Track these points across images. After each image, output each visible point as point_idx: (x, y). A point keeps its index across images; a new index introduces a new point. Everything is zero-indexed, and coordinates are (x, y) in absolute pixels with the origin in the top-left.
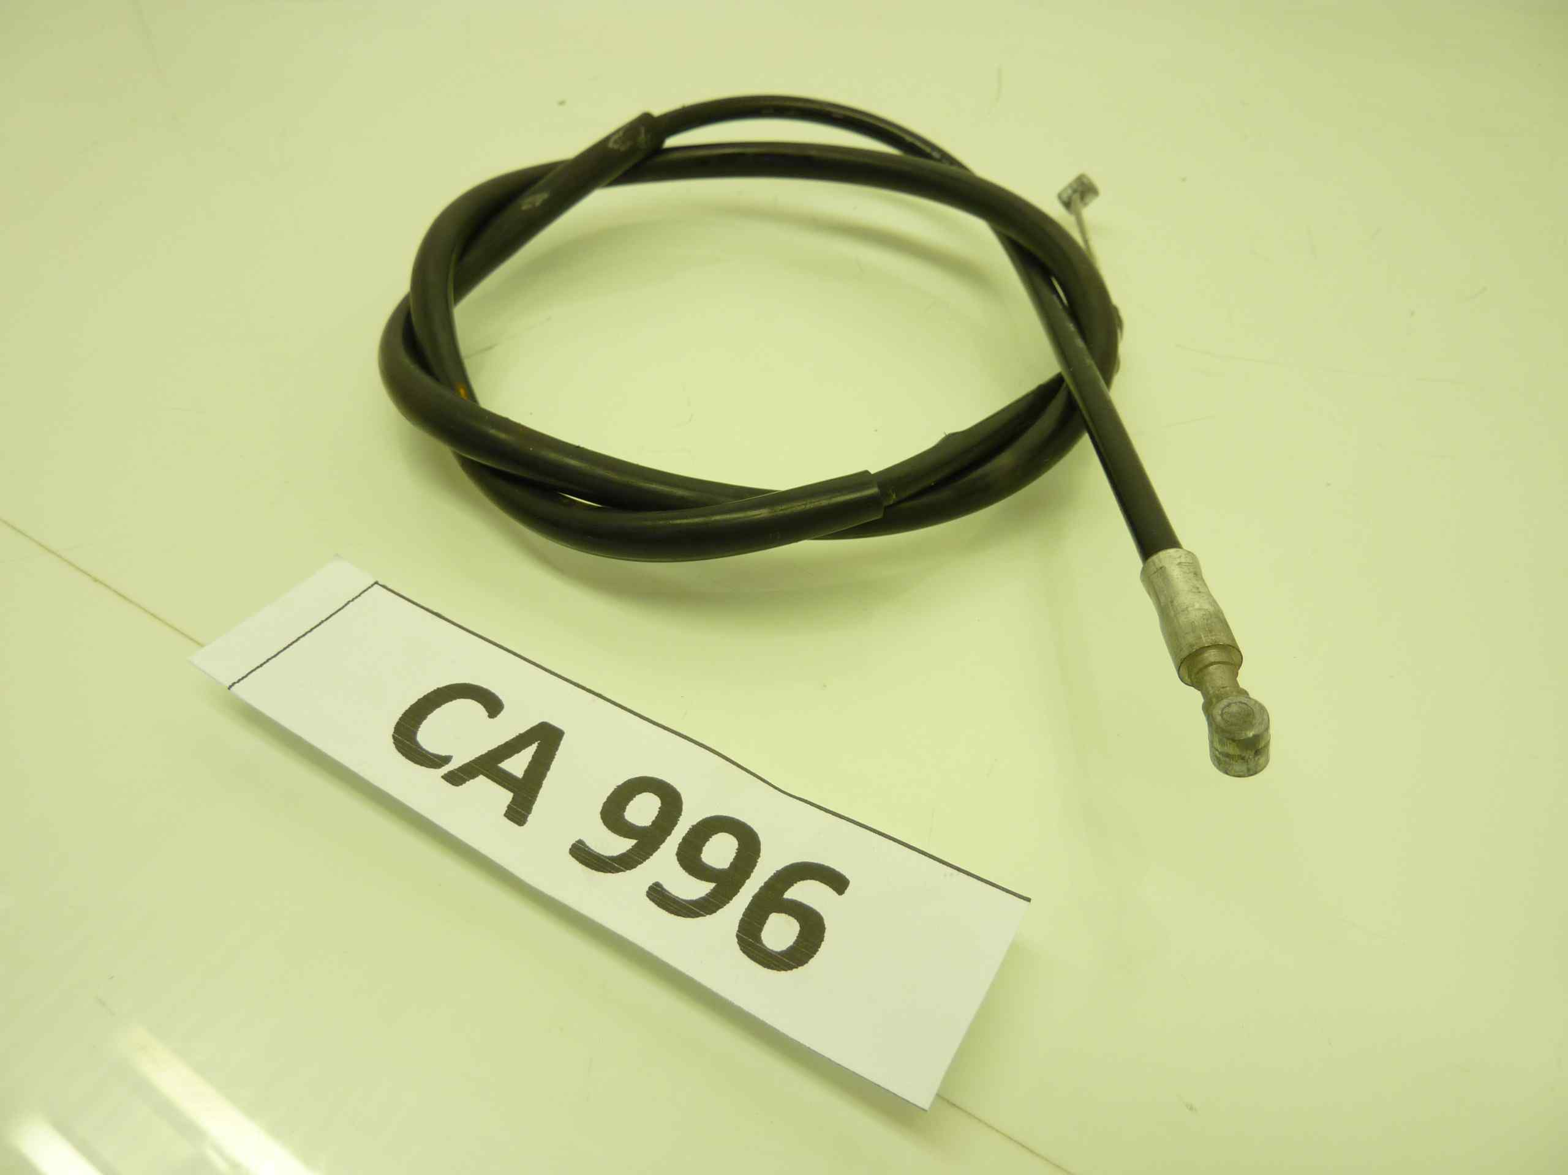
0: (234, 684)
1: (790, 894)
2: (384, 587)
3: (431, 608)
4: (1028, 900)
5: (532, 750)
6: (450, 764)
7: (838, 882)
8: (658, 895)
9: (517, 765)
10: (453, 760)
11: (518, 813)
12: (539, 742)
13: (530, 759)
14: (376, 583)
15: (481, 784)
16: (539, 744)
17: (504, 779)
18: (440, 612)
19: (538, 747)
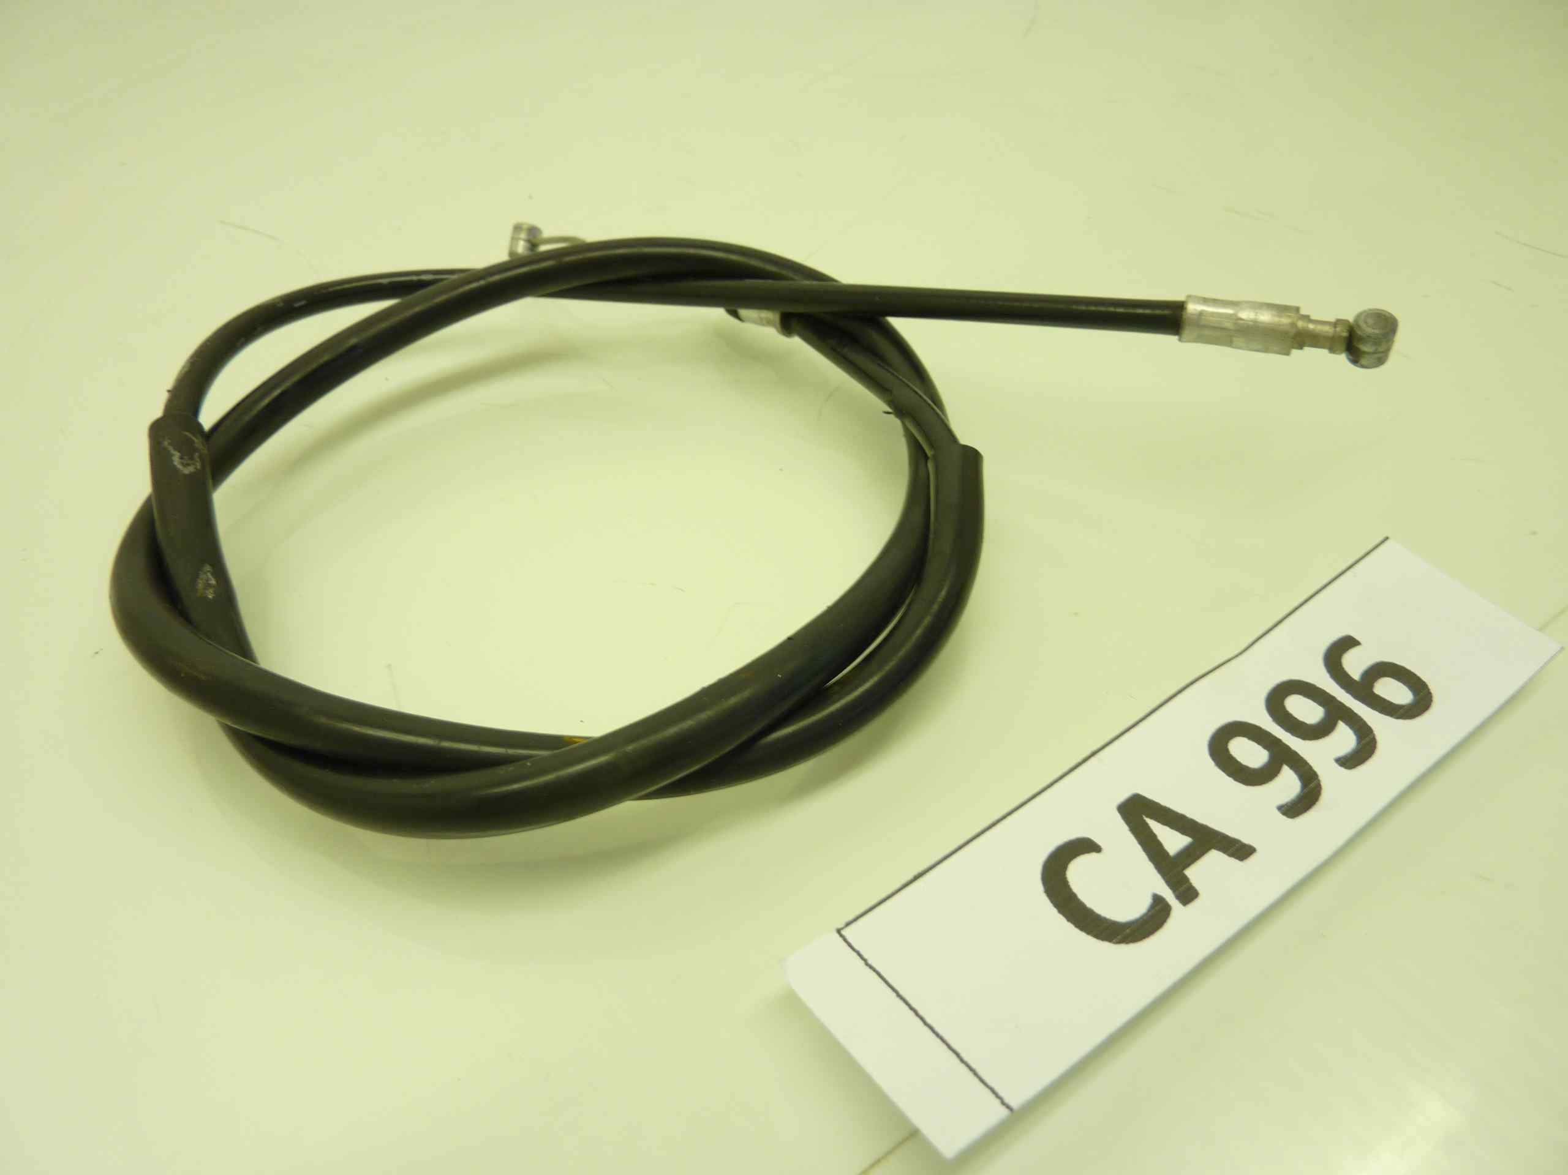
0: (1003, 1103)
1: (1356, 674)
2: (848, 924)
3: (903, 881)
4: (1387, 538)
5: (1155, 826)
6: (1164, 895)
7: (1348, 643)
8: (1350, 761)
9: (1173, 841)
10: (1159, 893)
11: (1240, 851)
12: (1144, 816)
13: (1167, 829)
14: (839, 931)
15: (1194, 873)
16: (1147, 817)
17: (1190, 855)
18: (915, 872)
19: (1151, 818)
